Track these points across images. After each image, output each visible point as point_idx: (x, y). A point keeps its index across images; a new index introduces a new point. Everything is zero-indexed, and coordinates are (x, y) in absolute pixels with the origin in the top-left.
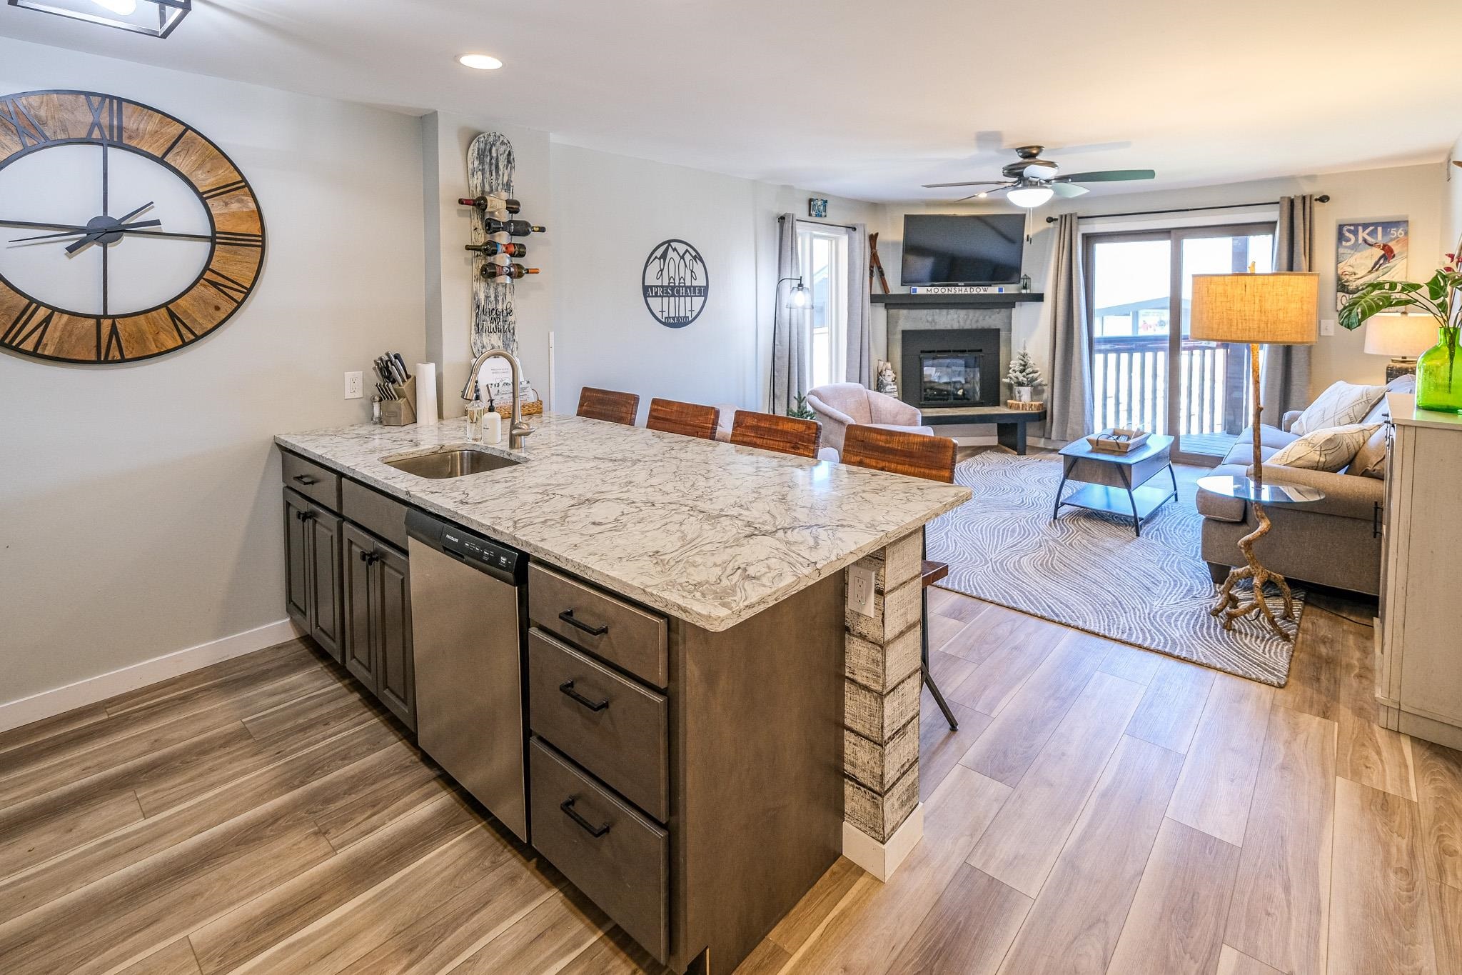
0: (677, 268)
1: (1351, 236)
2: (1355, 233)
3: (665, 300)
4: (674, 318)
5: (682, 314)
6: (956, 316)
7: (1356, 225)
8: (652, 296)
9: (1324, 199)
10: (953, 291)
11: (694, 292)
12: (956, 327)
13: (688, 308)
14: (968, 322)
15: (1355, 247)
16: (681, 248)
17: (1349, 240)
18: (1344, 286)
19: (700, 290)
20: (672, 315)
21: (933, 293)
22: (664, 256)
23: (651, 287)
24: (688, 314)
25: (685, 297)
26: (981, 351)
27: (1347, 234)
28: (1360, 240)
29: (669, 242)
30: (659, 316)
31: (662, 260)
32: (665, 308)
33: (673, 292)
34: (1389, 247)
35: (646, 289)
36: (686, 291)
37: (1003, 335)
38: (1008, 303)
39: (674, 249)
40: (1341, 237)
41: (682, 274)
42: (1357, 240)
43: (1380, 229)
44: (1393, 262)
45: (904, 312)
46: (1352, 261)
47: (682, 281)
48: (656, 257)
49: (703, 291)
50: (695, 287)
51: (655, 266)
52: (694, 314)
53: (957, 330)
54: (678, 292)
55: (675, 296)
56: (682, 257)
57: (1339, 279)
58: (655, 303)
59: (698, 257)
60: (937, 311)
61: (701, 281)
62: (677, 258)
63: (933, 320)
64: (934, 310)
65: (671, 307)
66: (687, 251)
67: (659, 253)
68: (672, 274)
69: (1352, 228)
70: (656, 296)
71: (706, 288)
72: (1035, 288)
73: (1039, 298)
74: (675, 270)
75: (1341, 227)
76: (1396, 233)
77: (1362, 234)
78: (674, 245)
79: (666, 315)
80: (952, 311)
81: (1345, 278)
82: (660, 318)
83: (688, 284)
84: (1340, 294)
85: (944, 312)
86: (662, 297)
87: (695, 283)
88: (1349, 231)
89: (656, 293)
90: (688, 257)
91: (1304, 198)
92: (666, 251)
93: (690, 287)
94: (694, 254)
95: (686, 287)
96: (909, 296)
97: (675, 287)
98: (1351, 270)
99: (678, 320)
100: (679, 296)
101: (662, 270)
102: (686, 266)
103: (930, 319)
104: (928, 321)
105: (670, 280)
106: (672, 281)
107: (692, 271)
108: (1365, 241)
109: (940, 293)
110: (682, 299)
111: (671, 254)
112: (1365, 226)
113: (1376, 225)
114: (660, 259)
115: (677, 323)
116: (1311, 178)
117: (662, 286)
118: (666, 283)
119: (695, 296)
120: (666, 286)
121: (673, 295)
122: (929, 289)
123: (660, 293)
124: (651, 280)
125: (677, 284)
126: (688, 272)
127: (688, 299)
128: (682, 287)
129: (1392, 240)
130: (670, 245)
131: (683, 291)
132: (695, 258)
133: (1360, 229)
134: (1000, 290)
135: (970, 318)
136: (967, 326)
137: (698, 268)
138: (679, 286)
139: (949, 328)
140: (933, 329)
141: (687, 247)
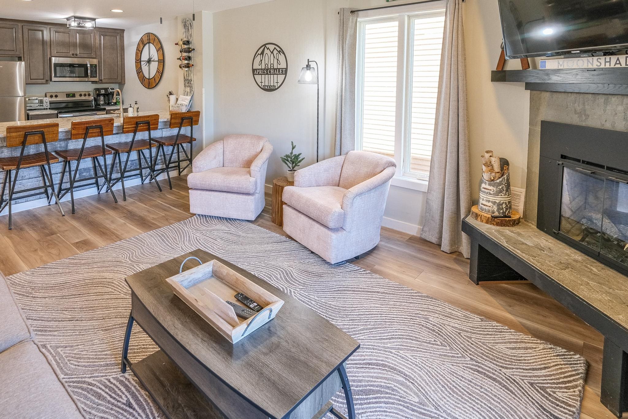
0: (269, 59)
3: (263, 76)
4: (267, 86)
5: (272, 84)
8: (257, 74)
11: (279, 72)
13: (276, 81)
16: (272, 47)
19: (283, 71)
20: (267, 84)
22: (262, 53)
23: (256, 70)
24: (276, 84)
25: (274, 74)
29: (265, 45)
30: (260, 84)
31: (262, 55)
32: (263, 81)
33: (267, 71)
35: (254, 70)
36: (274, 71)
39: (268, 49)
41: (272, 62)
47: (272, 66)
48: (259, 54)
50: (279, 69)
51: (258, 59)
52: (279, 85)
54: (270, 72)
55: (268, 74)
56: (272, 52)
58: (258, 78)
59: (281, 51)
61: (283, 66)
62: (269, 53)
65: (265, 80)
66: (275, 48)
67: (260, 52)
68: (267, 62)
70: (259, 74)
71: (286, 69)
74: (269, 60)
78: (267, 46)
79: (263, 84)
82: (261, 86)
83: (275, 67)
86: (262, 74)
87: (279, 67)
89: (259, 73)
90: (275, 52)
92: (264, 50)
93: (276, 69)
94: (279, 49)
95: (274, 69)
99: (270, 87)
100: (270, 74)
101: (261, 61)
102: (274, 57)
106: (266, 66)
107: (278, 60)
110: (272, 76)
111: (266, 51)
114: (260, 55)
115: (270, 89)
117: (262, 69)
118: (263, 67)
119: (280, 74)
120: (264, 69)
121: (267, 74)
123: (260, 73)
124: (256, 66)
125: (269, 68)
126: (276, 60)
127: (275, 76)
128: (272, 69)
131: (272, 71)
132: (279, 52)
137: (281, 58)
138: (271, 69)
139: (608, 126)
140: (584, 124)
141: (274, 46)
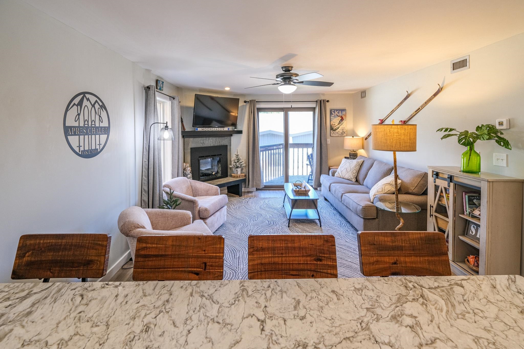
0: (90, 113)
1: (334, 113)
2: (334, 112)
3: (81, 137)
4: (87, 151)
5: (93, 148)
6: (212, 140)
7: (335, 110)
8: (72, 135)
9: (328, 101)
10: (212, 129)
11: (101, 131)
12: (212, 145)
13: (98, 143)
14: (217, 142)
15: (334, 117)
16: (93, 99)
17: (333, 115)
18: (332, 128)
19: (104, 130)
20: (87, 148)
21: (204, 130)
22: (80, 104)
23: (71, 127)
24: (98, 147)
25: (95, 135)
26: (221, 155)
27: (333, 113)
28: (336, 115)
29: (84, 93)
30: (77, 150)
31: (79, 107)
32: (82, 144)
33: (87, 131)
34: (342, 117)
35: (67, 130)
36: (96, 130)
37: (228, 147)
38: (230, 134)
39: (88, 100)
40: (331, 114)
41: (93, 118)
42: (335, 115)
43: (340, 111)
44: (343, 121)
45: (191, 139)
46: (334, 121)
47: (93, 123)
48: (74, 104)
49: (106, 130)
50: (101, 128)
51: (73, 112)
52: (101, 146)
53: (213, 146)
54: (91, 131)
56: (93, 106)
57: (331, 126)
58: (73, 140)
59: (103, 107)
60: (205, 138)
61: (105, 124)
62: (90, 106)
63: (203, 142)
64: (204, 138)
65: (86, 142)
66: (96, 101)
67: (77, 101)
68: (86, 118)
69: (334, 111)
70: (75, 135)
71: (109, 128)
72: (239, 128)
73: (240, 132)
74: (88, 115)
75: (331, 110)
76: (344, 113)
77: (336, 113)
78: (87, 96)
79: (82, 149)
80: (210, 138)
81: (333, 126)
82: (78, 152)
83: (97, 125)
84: (331, 131)
85: (208, 139)
86: (79, 135)
87: (102, 125)
88: (333, 112)
89: (75, 132)
90: (97, 106)
91: (324, 100)
92: (81, 101)
93: (98, 128)
94: (101, 104)
95: (96, 128)
96: (194, 131)
97: (88, 127)
98: (334, 123)
99: (91, 152)
100: (91, 135)
101: (79, 115)
102: (96, 112)
103: (202, 142)
104: (201, 143)
105: (85, 122)
106: (86, 123)
107: (100, 116)
108: (337, 115)
109: (207, 130)
110: (93, 136)
111: (85, 102)
112: (337, 110)
113: (339, 110)
114: (77, 105)
115: (90, 154)
116: (323, 94)
117: (79, 127)
118: (82, 125)
119: (102, 134)
120: (82, 127)
121: (87, 134)
122: (203, 128)
123: (77, 132)
124: (71, 122)
125: (90, 126)
126: (97, 117)
127: (97, 136)
128: (93, 127)
129: (343, 115)
130: (84, 96)
131: (94, 130)
132: (101, 107)
133: (336, 111)
134: (228, 129)
135: (217, 141)
136: (216, 145)
137: (104, 114)
139: (209, 145)
140: (203, 146)
141: (96, 99)
